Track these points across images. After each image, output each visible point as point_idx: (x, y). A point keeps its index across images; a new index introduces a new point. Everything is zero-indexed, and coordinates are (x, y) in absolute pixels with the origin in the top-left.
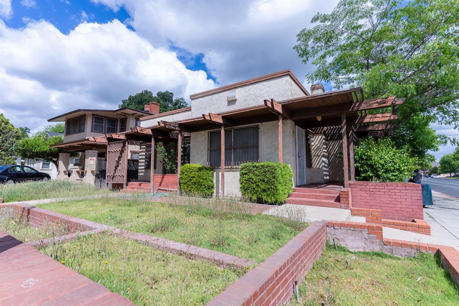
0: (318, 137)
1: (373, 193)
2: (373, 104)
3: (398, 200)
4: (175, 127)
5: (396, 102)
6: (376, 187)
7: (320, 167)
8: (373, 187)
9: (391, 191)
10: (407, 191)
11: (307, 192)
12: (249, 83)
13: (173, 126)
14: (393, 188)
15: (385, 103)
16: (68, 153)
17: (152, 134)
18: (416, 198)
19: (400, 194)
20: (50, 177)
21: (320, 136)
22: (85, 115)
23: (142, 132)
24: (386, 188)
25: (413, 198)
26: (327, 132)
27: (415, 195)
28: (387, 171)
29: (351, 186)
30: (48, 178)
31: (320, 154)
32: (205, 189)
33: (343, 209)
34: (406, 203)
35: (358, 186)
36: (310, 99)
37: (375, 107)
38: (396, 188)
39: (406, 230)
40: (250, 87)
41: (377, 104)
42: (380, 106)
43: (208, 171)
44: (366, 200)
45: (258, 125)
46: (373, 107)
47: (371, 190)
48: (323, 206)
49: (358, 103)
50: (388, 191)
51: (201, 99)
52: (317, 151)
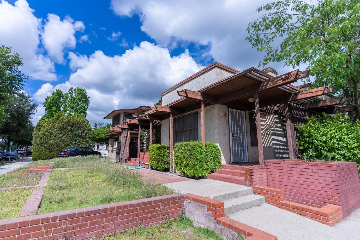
0: (270, 117)
1: (285, 171)
2: (278, 81)
3: (311, 181)
4: (147, 117)
5: (299, 76)
6: (289, 166)
7: (270, 145)
8: (286, 165)
9: (303, 170)
10: (319, 171)
11: (232, 169)
12: (192, 78)
13: (144, 117)
14: (304, 167)
15: (288, 78)
16: (114, 138)
17: (138, 123)
18: (330, 179)
19: (312, 174)
20: (101, 154)
21: (272, 116)
22: (120, 113)
23: (131, 123)
24: (298, 166)
25: (327, 179)
26: (279, 112)
27: (329, 175)
28: (331, 149)
29: (266, 164)
30: (100, 155)
31: (270, 133)
32: (163, 164)
33: (247, 186)
34: (320, 185)
35: (272, 165)
36: (217, 84)
37: (280, 83)
38: (308, 167)
39: (303, 215)
40: (193, 81)
41: (281, 81)
42: (284, 82)
43: (165, 150)
44: (279, 180)
45: (197, 111)
46: (278, 84)
47: (284, 168)
48: (232, 182)
49: (266, 82)
50: (299, 170)
51: (167, 95)
52: (267, 130)
